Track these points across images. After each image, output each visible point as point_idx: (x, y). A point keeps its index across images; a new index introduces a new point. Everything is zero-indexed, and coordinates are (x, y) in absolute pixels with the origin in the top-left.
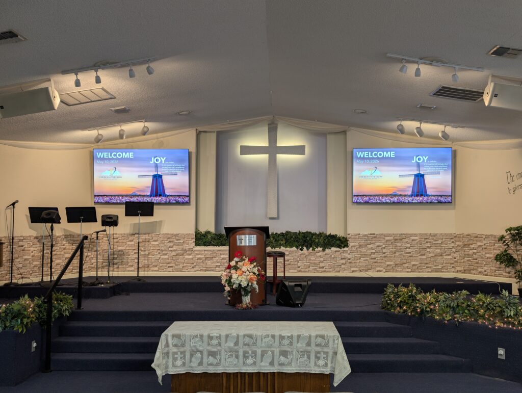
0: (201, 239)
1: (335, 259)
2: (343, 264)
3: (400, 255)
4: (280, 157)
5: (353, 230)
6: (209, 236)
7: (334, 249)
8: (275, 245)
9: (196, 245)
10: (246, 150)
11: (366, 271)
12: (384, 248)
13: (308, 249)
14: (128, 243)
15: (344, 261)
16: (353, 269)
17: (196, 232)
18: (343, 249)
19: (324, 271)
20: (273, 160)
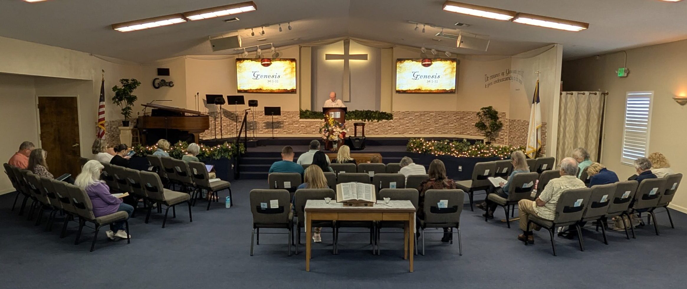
0: (303, 114)
1: (385, 127)
2: (389, 130)
3: (423, 124)
4: (351, 61)
5: (395, 109)
6: (308, 113)
7: (384, 120)
8: (348, 118)
9: (301, 118)
10: (329, 57)
11: (403, 133)
12: (414, 120)
13: (368, 121)
14: (259, 117)
15: (390, 128)
16: (395, 133)
17: (300, 110)
18: (389, 121)
19: (378, 134)
20: (346, 63)
